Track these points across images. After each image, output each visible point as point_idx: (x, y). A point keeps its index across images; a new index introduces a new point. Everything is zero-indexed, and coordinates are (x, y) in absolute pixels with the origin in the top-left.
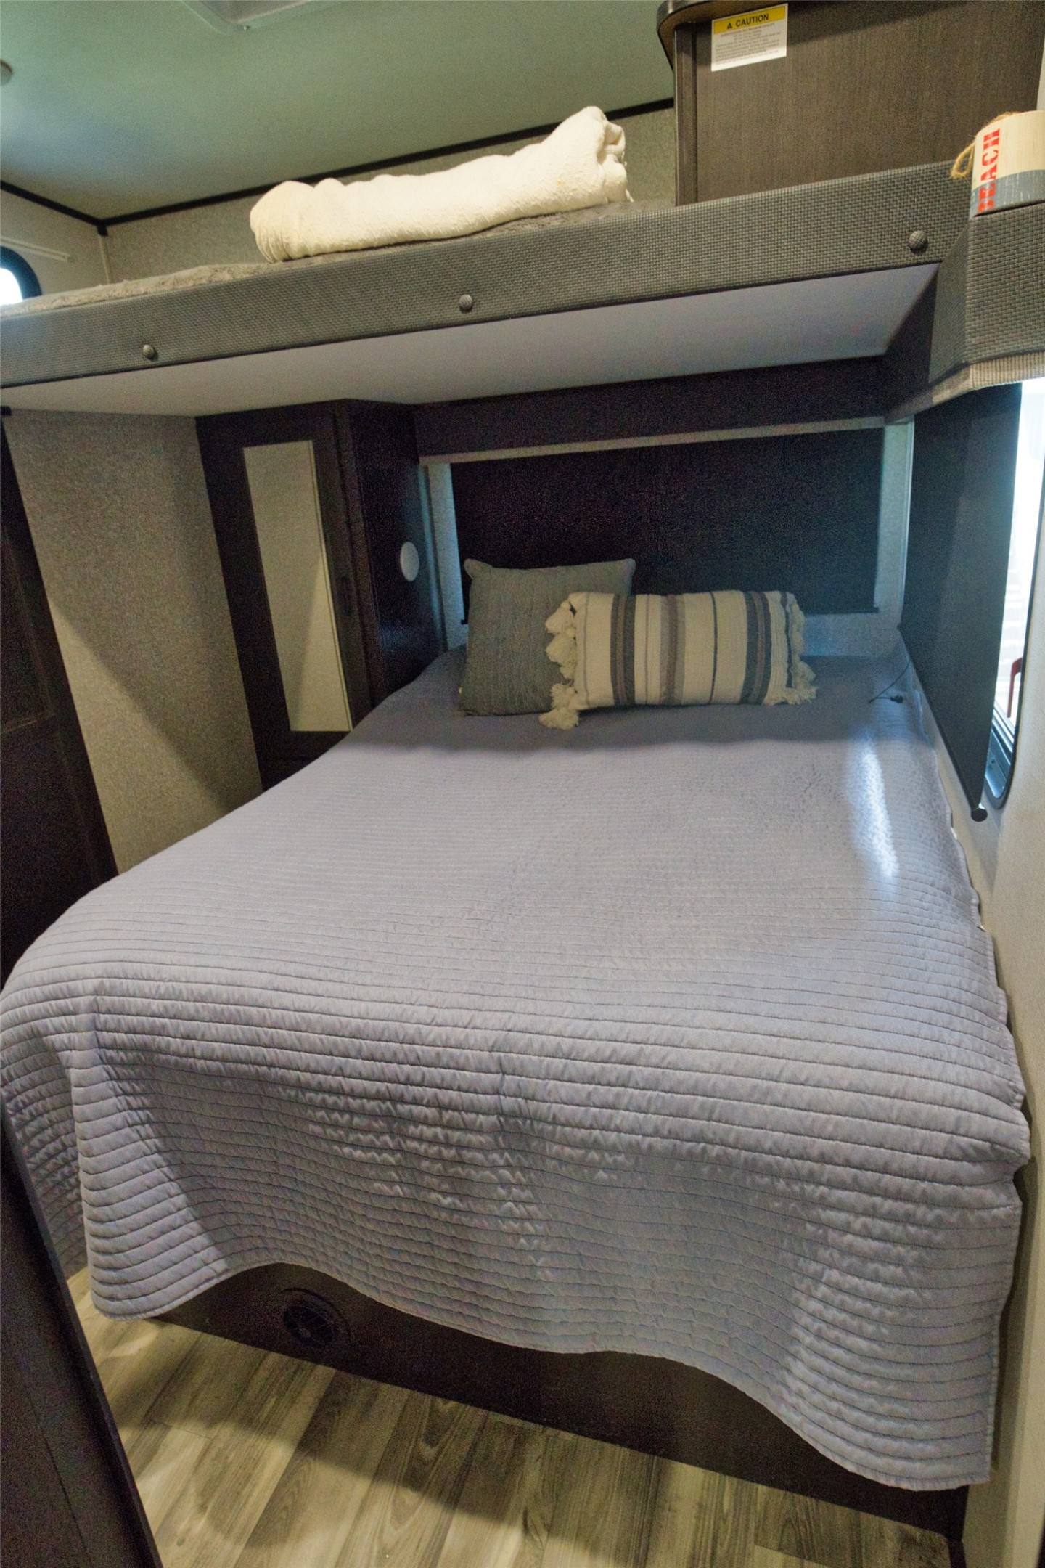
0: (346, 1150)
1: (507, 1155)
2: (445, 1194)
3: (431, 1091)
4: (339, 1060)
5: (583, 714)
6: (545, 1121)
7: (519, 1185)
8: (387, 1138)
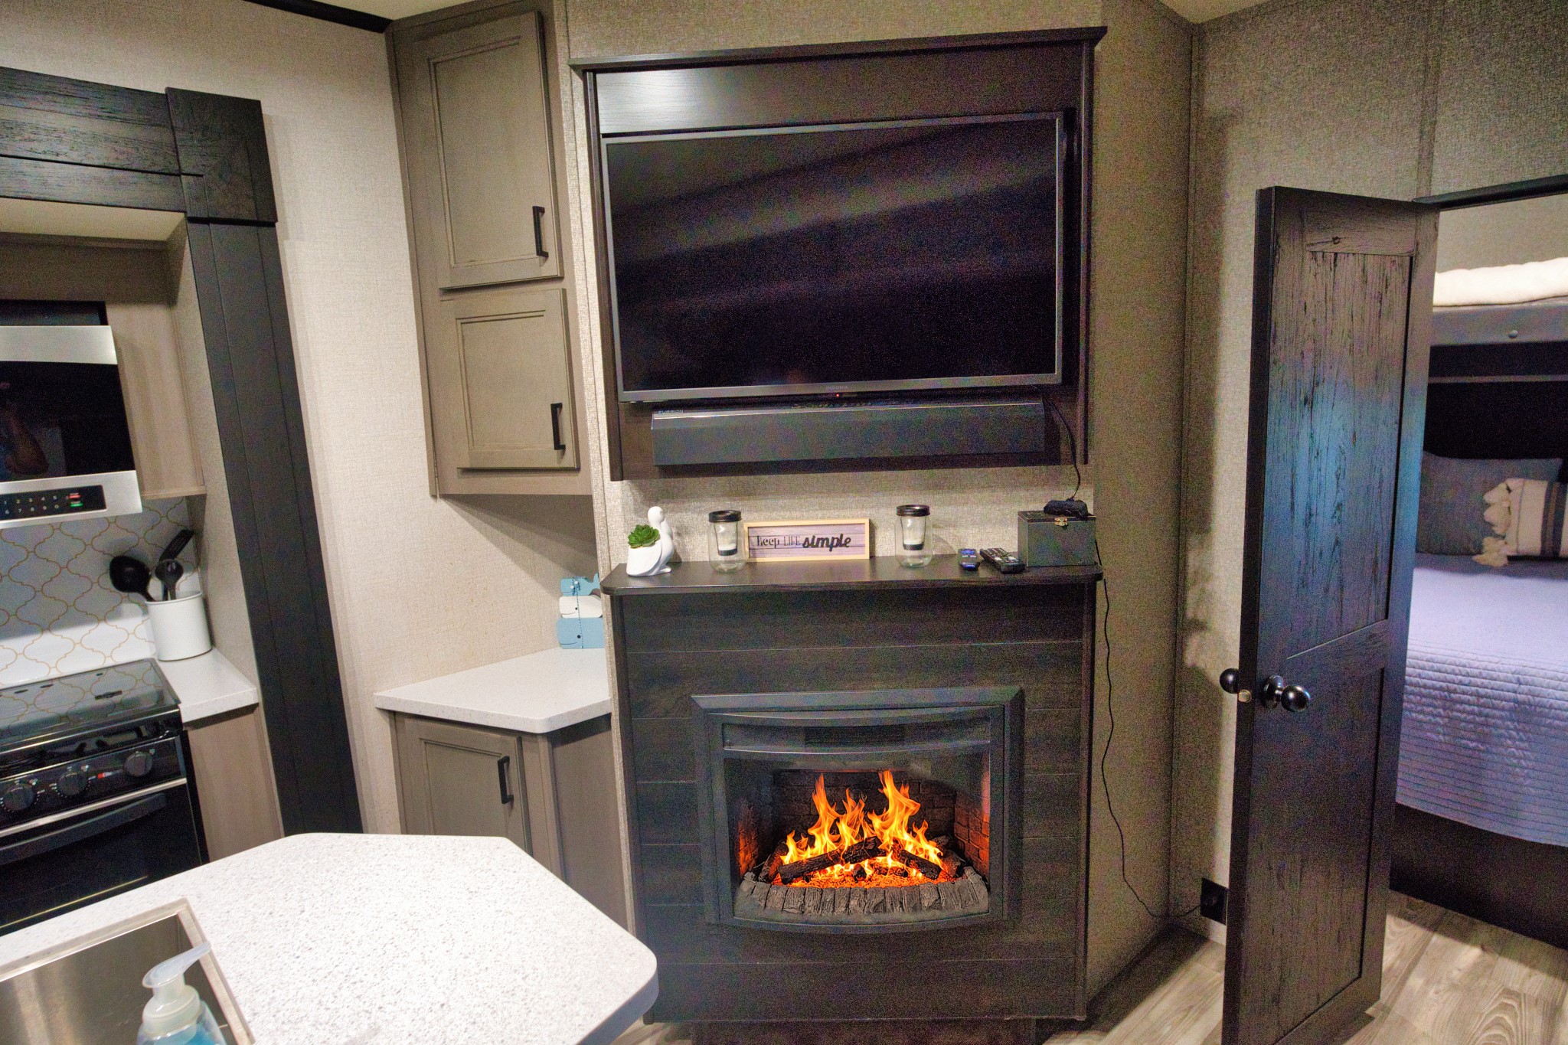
0: (1414, 715)
1: (1516, 723)
2: (1472, 741)
3: (1474, 689)
4: (1418, 671)
5: (1511, 558)
6: (1545, 707)
7: (1521, 740)
8: (1441, 710)
